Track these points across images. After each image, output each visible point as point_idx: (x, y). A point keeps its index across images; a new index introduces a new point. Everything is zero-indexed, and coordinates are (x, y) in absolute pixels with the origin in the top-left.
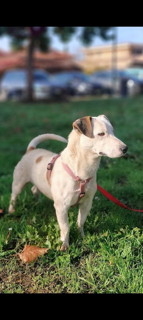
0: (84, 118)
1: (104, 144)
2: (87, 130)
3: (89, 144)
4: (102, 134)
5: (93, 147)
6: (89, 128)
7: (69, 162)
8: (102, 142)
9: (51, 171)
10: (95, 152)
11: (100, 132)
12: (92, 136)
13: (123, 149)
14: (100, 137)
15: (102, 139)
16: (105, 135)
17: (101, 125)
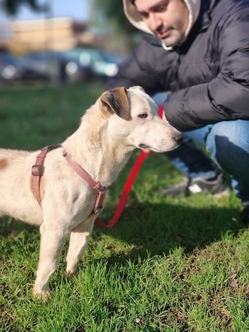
0: (116, 89)
1: (147, 131)
2: (122, 108)
3: (124, 131)
4: (144, 116)
5: (128, 135)
6: (125, 105)
7: (85, 160)
8: (143, 128)
9: (40, 177)
10: (132, 143)
11: (141, 112)
12: (129, 118)
13: (177, 138)
14: (140, 119)
15: (143, 123)
16: (148, 118)
17: (142, 101)
